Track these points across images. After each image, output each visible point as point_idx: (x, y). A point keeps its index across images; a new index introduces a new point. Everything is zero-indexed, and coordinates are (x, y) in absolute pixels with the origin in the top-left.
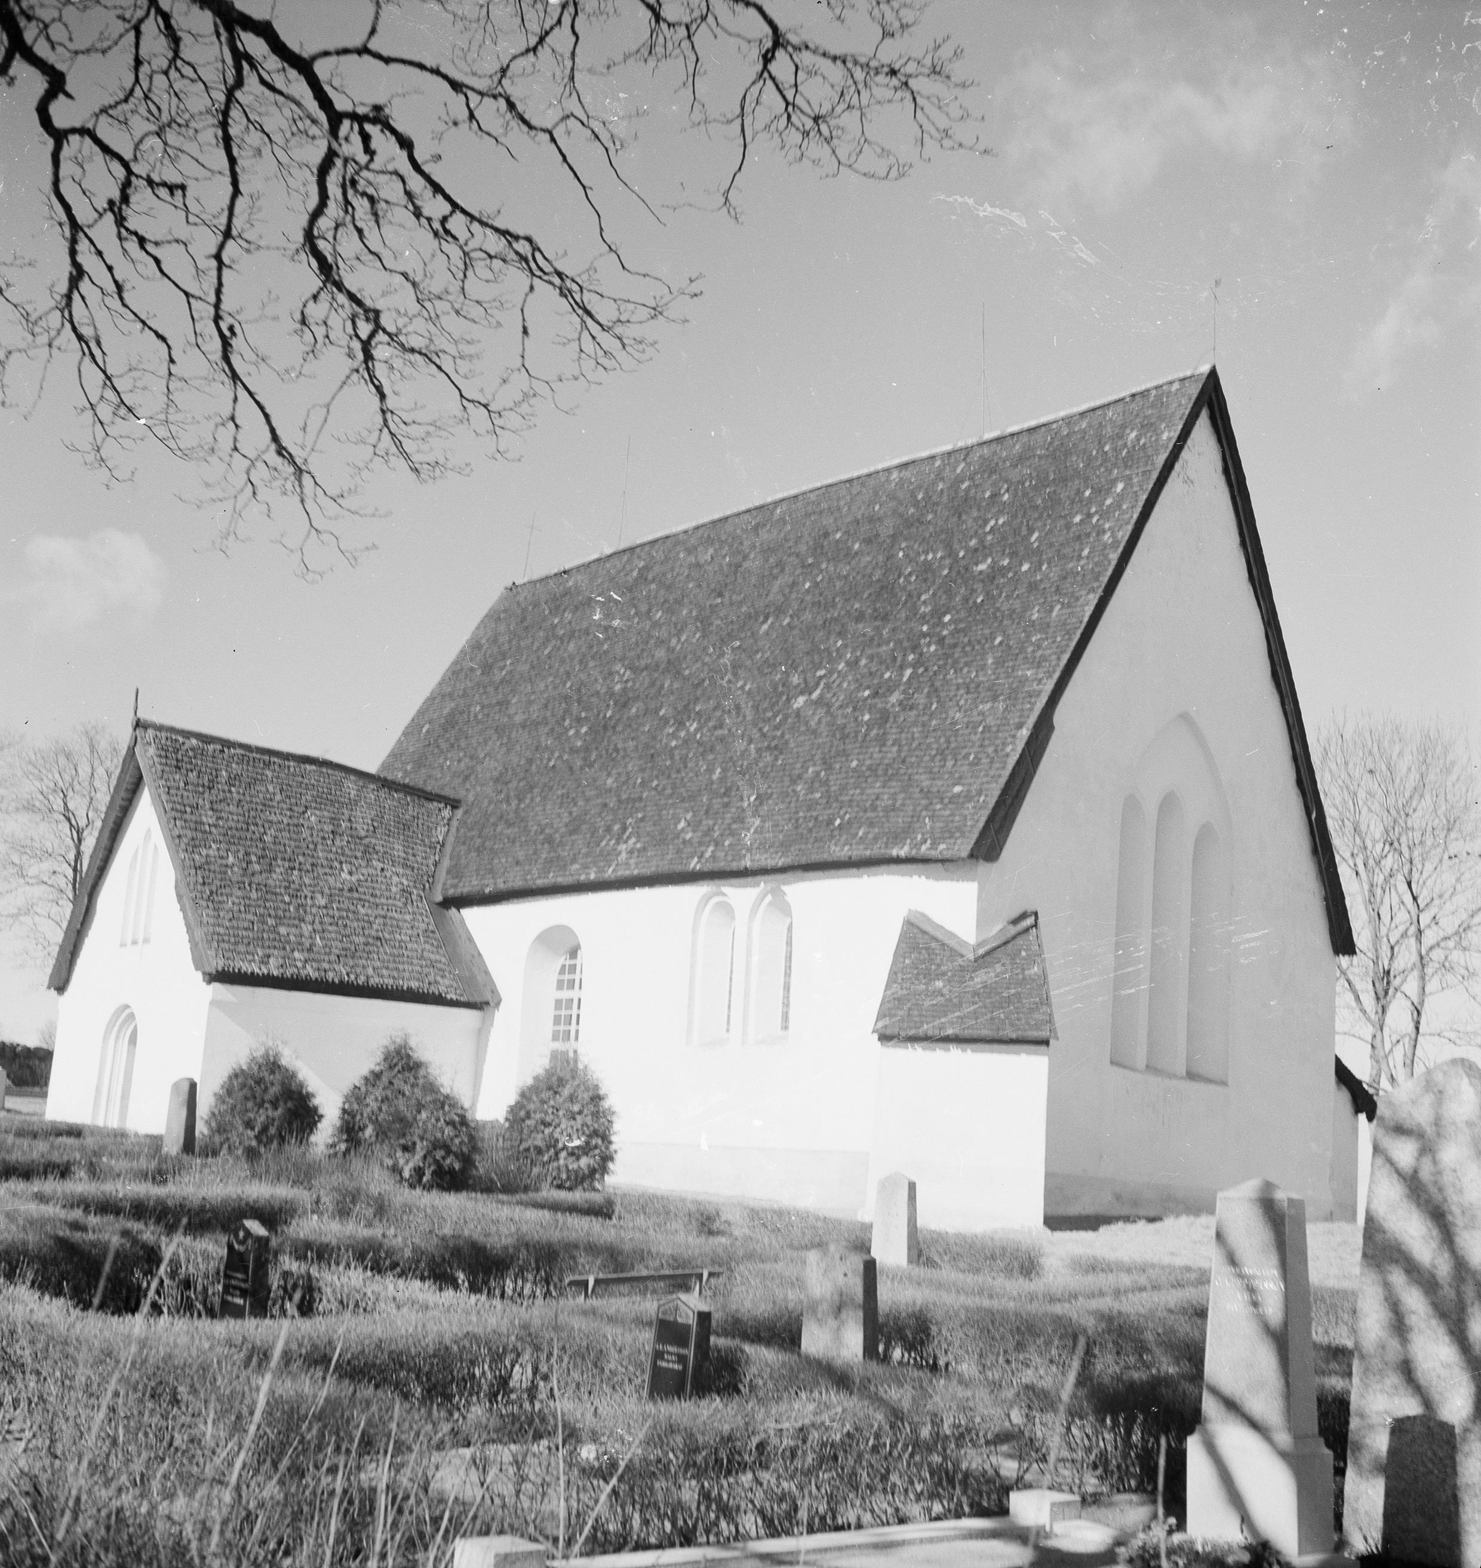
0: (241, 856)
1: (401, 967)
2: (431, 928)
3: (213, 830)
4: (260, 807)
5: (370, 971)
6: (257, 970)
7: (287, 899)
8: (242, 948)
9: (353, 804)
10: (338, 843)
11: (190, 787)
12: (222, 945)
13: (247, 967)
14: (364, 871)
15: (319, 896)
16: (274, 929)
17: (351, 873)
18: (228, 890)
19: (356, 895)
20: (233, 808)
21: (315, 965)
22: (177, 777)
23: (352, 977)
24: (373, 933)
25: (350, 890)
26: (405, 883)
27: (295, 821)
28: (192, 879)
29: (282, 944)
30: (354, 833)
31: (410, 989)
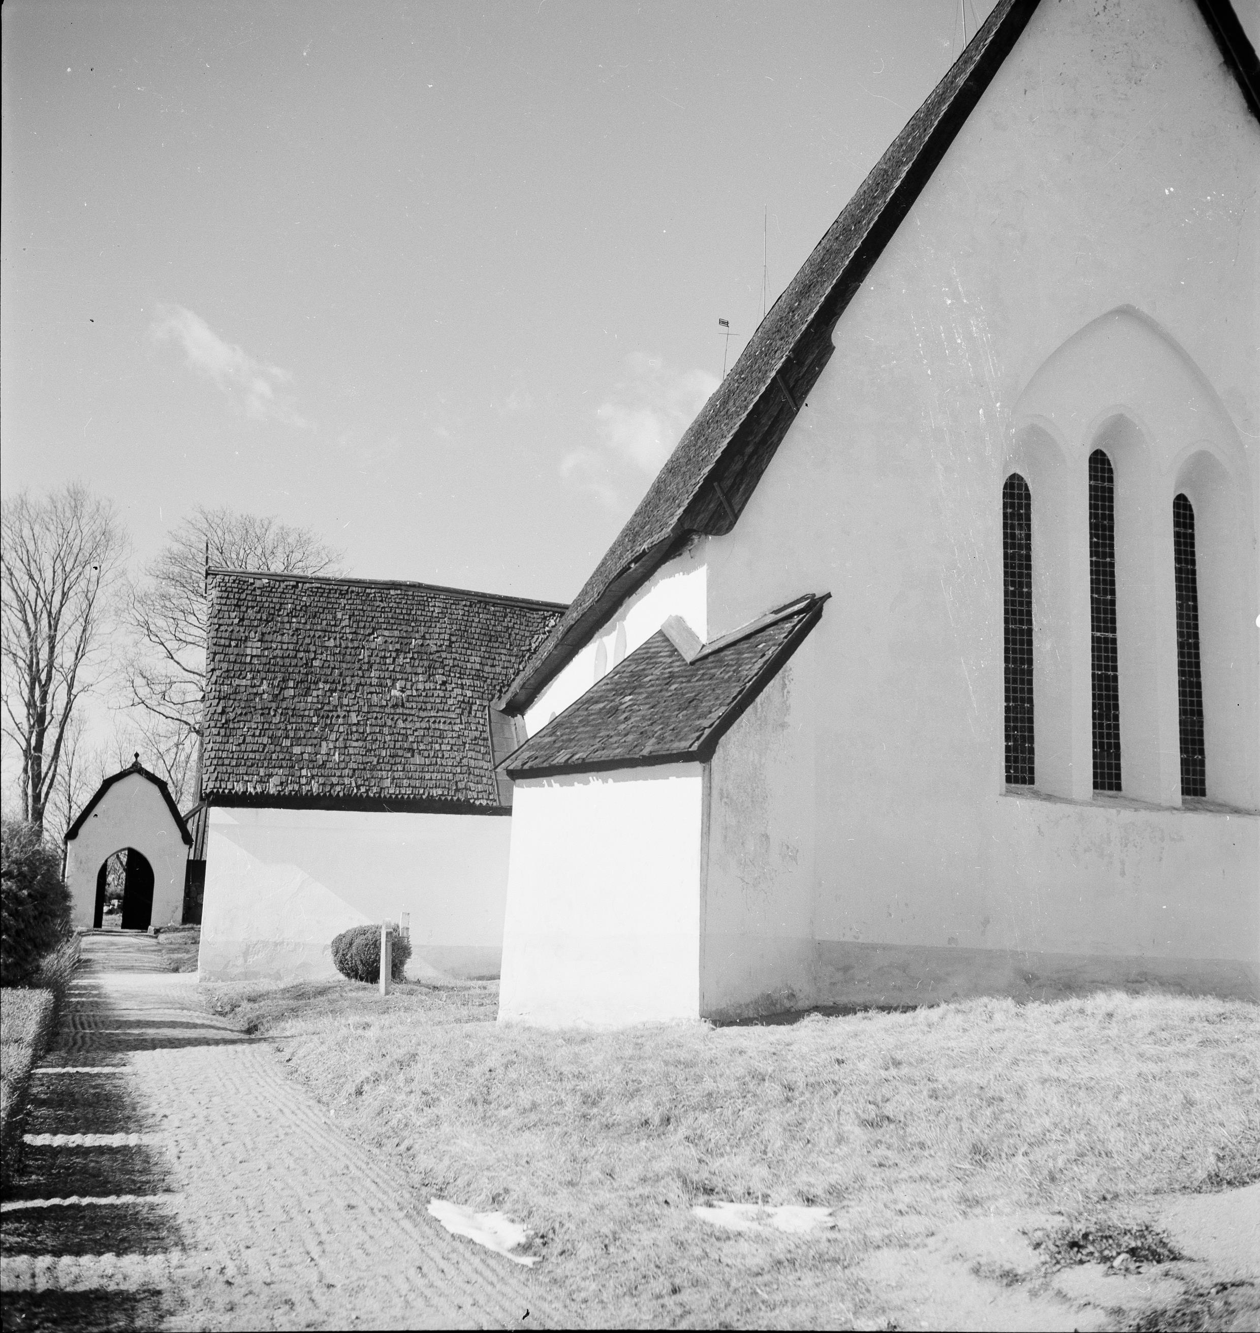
0: (276, 683)
1: (428, 776)
2: (484, 735)
3: (255, 661)
4: (318, 634)
5: (387, 783)
6: (251, 790)
7: (315, 720)
8: (242, 770)
9: (432, 620)
10: (400, 660)
11: (246, 622)
12: (219, 769)
13: (239, 788)
14: (420, 686)
15: (353, 715)
16: (288, 750)
17: (402, 690)
18: (249, 717)
19: (400, 710)
20: (286, 638)
21: (321, 780)
22: (233, 615)
23: (363, 789)
24: (406, 745)
25: (395, 706)
26: (469, 694)
27: (356, 644)
28: (212, 710)
29: (292, 763)
30: (423, 649)
31: (431, 798)
